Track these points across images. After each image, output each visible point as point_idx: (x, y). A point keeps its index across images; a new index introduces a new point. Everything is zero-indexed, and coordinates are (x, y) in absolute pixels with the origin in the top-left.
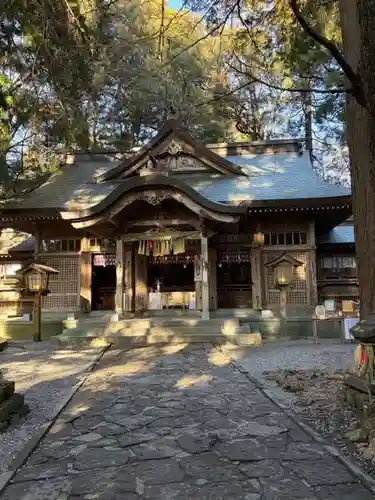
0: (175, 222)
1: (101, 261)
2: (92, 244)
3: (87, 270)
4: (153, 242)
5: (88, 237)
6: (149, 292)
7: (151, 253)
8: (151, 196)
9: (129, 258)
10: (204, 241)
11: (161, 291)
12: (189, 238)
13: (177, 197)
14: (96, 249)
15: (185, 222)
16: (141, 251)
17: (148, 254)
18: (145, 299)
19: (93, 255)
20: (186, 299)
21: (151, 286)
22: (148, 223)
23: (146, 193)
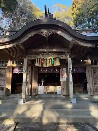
0: (55, 50)
1: (16, 71)
2: (13, 63)
3: (9, 75)
4: (43, 60)
5: (11, 60)
6: (38, 86)
7: (42, 65)
8: (44, 32)
9: (30, 70)
10: (70, 60)
11: (44, 85)
12: (62, 58)
13: (59, 32)
14: (15, 65)
15: (59, 50)
16: (37, 64)
17: (40, 66)
18: (37, 89)
19: (13, 68)
20: (56, 90)
21: (39, 83)
22: (41, 50)
23: (42, 31)
